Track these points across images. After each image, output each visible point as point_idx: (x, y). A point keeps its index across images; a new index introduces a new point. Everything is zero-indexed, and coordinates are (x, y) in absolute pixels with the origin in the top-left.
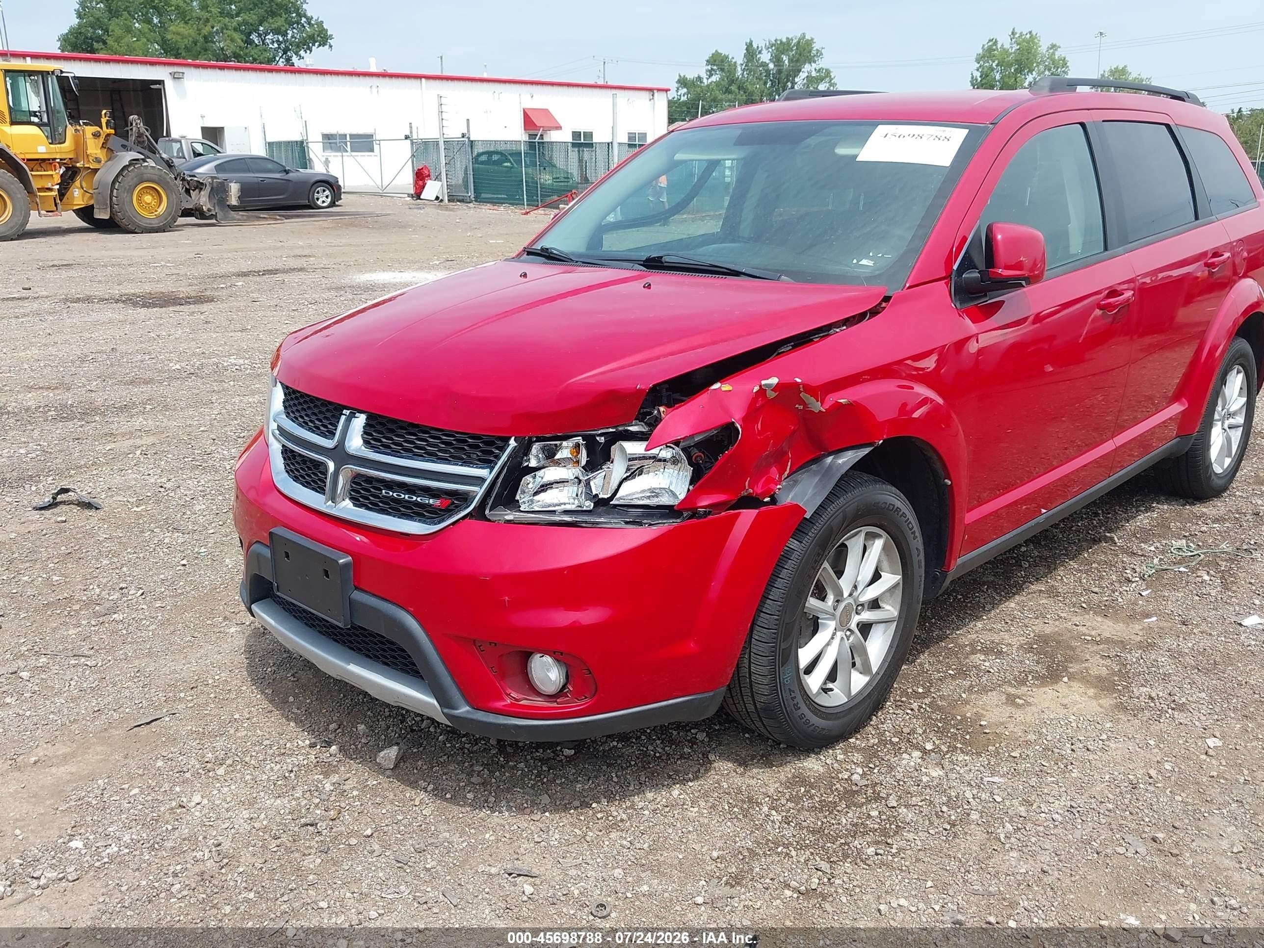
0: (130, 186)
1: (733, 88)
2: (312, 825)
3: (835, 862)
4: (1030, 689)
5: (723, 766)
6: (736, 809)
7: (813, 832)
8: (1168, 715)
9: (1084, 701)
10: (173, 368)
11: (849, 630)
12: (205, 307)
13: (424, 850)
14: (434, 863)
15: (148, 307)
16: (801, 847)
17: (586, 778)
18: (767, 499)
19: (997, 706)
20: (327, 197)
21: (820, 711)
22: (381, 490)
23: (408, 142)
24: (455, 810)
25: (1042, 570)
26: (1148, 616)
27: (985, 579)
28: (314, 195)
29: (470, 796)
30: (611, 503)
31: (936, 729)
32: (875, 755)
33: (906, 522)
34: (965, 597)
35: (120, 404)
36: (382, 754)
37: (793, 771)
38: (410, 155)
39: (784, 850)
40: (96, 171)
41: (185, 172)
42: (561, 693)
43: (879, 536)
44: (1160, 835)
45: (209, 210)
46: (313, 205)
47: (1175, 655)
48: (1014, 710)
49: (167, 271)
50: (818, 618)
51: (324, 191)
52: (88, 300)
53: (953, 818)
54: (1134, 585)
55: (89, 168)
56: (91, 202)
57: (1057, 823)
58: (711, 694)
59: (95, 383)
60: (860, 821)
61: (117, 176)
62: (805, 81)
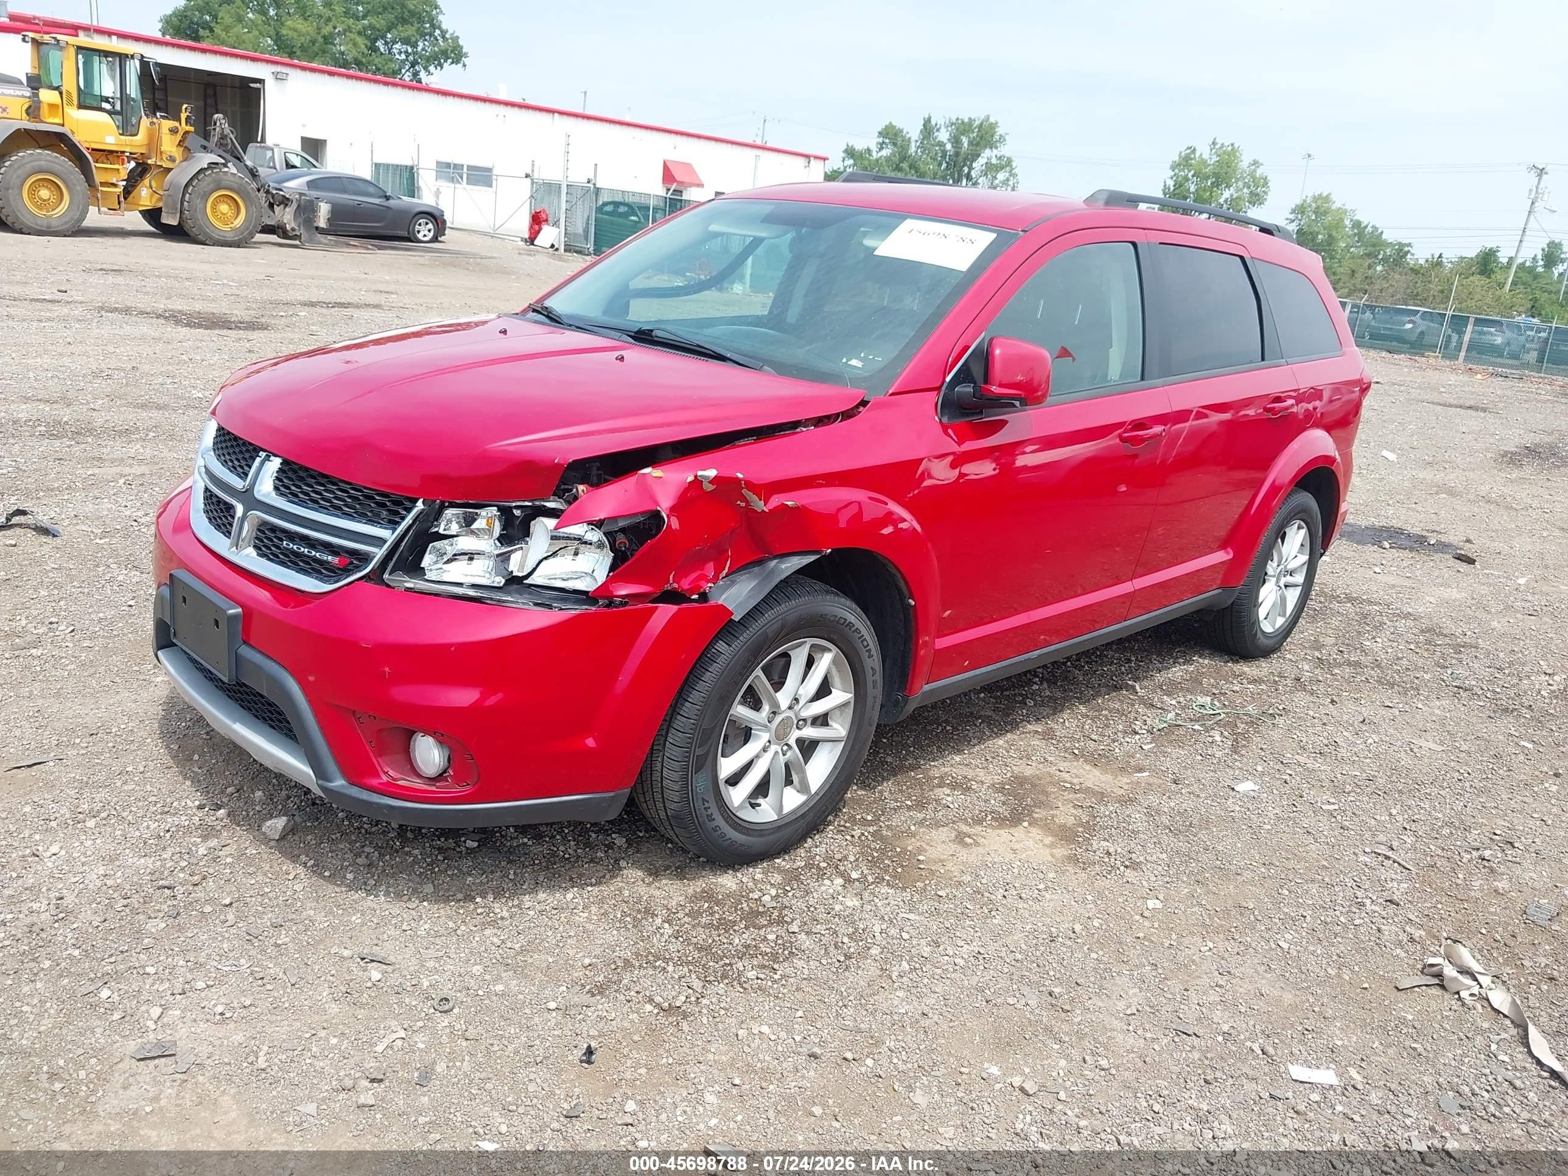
0: (205, 192)
1: (905, 165)
2: (169, 888)
3: (710, 982)
4: (984, 829)
5: (633, 874)
6: (628, 919)
7: (700, 950)
8: (1118, 872)
9: (1037, 849)
10: (195, 396)
11: (787, 744)
12: (254, 335)
13: (282, 926)
14: (287, 939)
15: (191, 327)
16: (681, 962)
17: (481, 872)
18: (695, 597)
19: (943, 842)
20: (429, 231)
21: (740, 825)
22: (282, 540)
23: (529, 180)
24: (330, 889)
25: (1046, 711)
26: (1141, 770)
27: (982, 713)
28: (414, 227)
29: (350, 876)
30: (525, 582)
31: (870, 858)
32: (797, 878)
33: (859, 638)
34: (955, 729)
35: (121, 428)
36: (269, 823)
37: (704, 885)
38: (529, 195)
39: (663, 965)
40: (169, 170)
41: (271, 184)
42: (440, 777)
43: (826, 650)
44: (1057, 990)
45: (293, 230)
46: (412, 238)
47: (1152, 813)
48: (959, 848)
49: (227, 291)
50: (751, 729)
51: (427, 224)
52: (127, 311)
53: (852, 950)
54: (1138, 737)
55: (161, 166)
56: (160, 205)
57: (957, 967)
58: (612, 794)
59: (100, 402)
60: (754, 943)
61: (192, 179)
62: (984, 167)
